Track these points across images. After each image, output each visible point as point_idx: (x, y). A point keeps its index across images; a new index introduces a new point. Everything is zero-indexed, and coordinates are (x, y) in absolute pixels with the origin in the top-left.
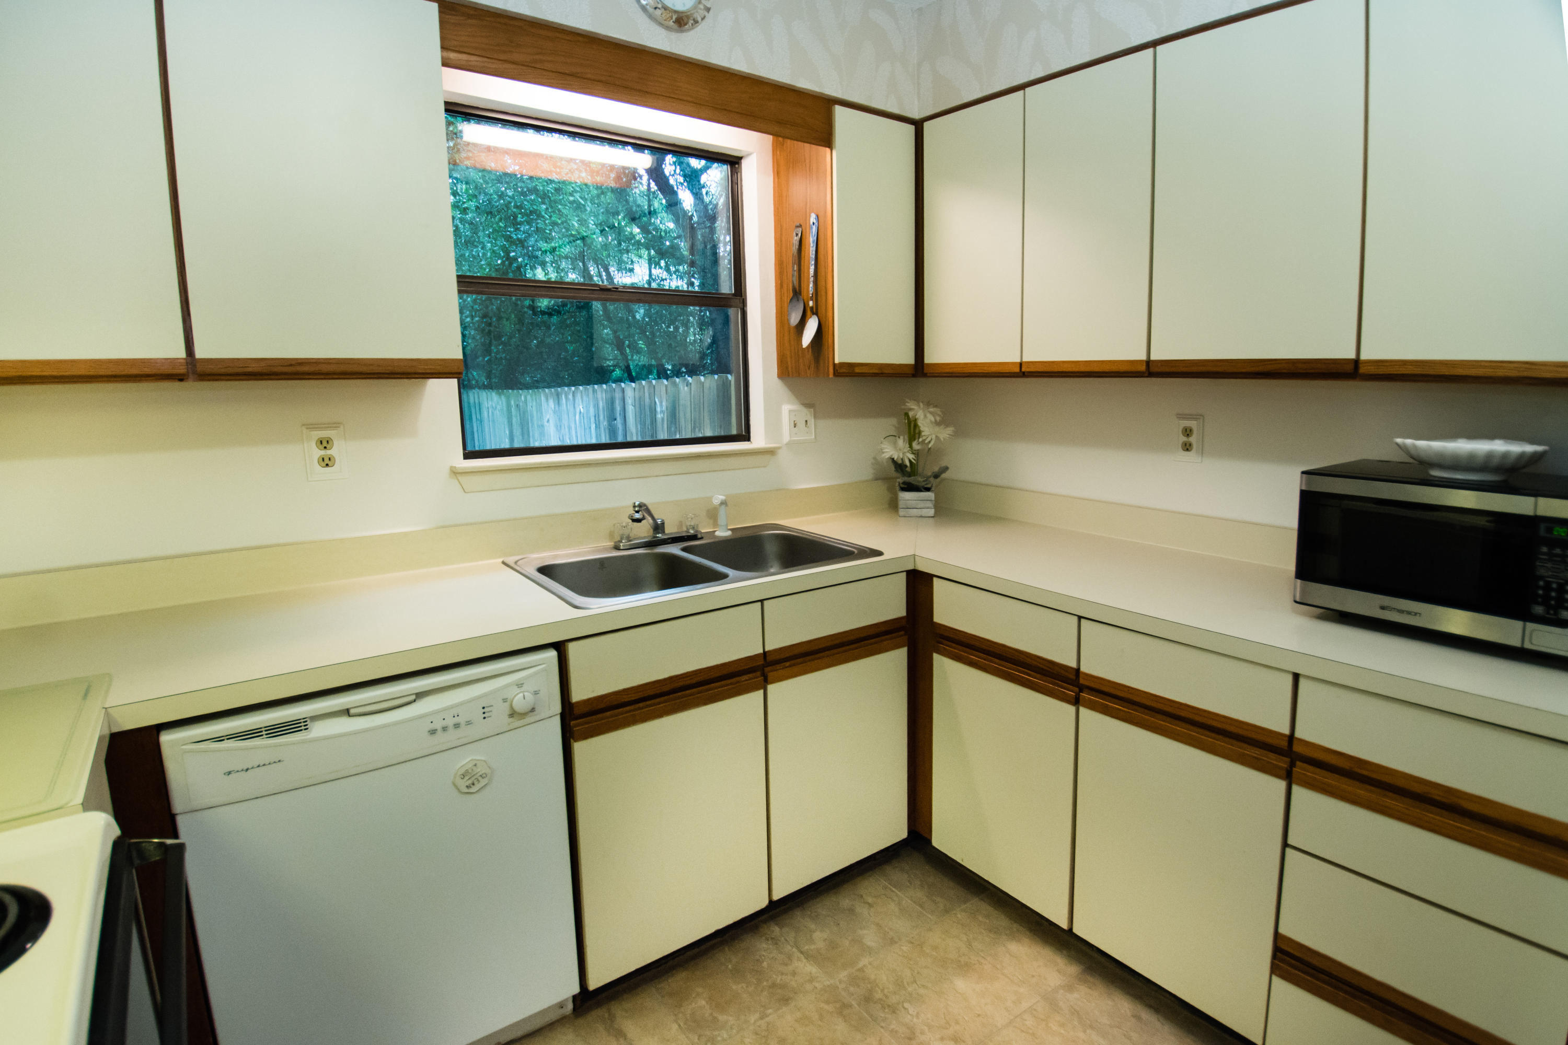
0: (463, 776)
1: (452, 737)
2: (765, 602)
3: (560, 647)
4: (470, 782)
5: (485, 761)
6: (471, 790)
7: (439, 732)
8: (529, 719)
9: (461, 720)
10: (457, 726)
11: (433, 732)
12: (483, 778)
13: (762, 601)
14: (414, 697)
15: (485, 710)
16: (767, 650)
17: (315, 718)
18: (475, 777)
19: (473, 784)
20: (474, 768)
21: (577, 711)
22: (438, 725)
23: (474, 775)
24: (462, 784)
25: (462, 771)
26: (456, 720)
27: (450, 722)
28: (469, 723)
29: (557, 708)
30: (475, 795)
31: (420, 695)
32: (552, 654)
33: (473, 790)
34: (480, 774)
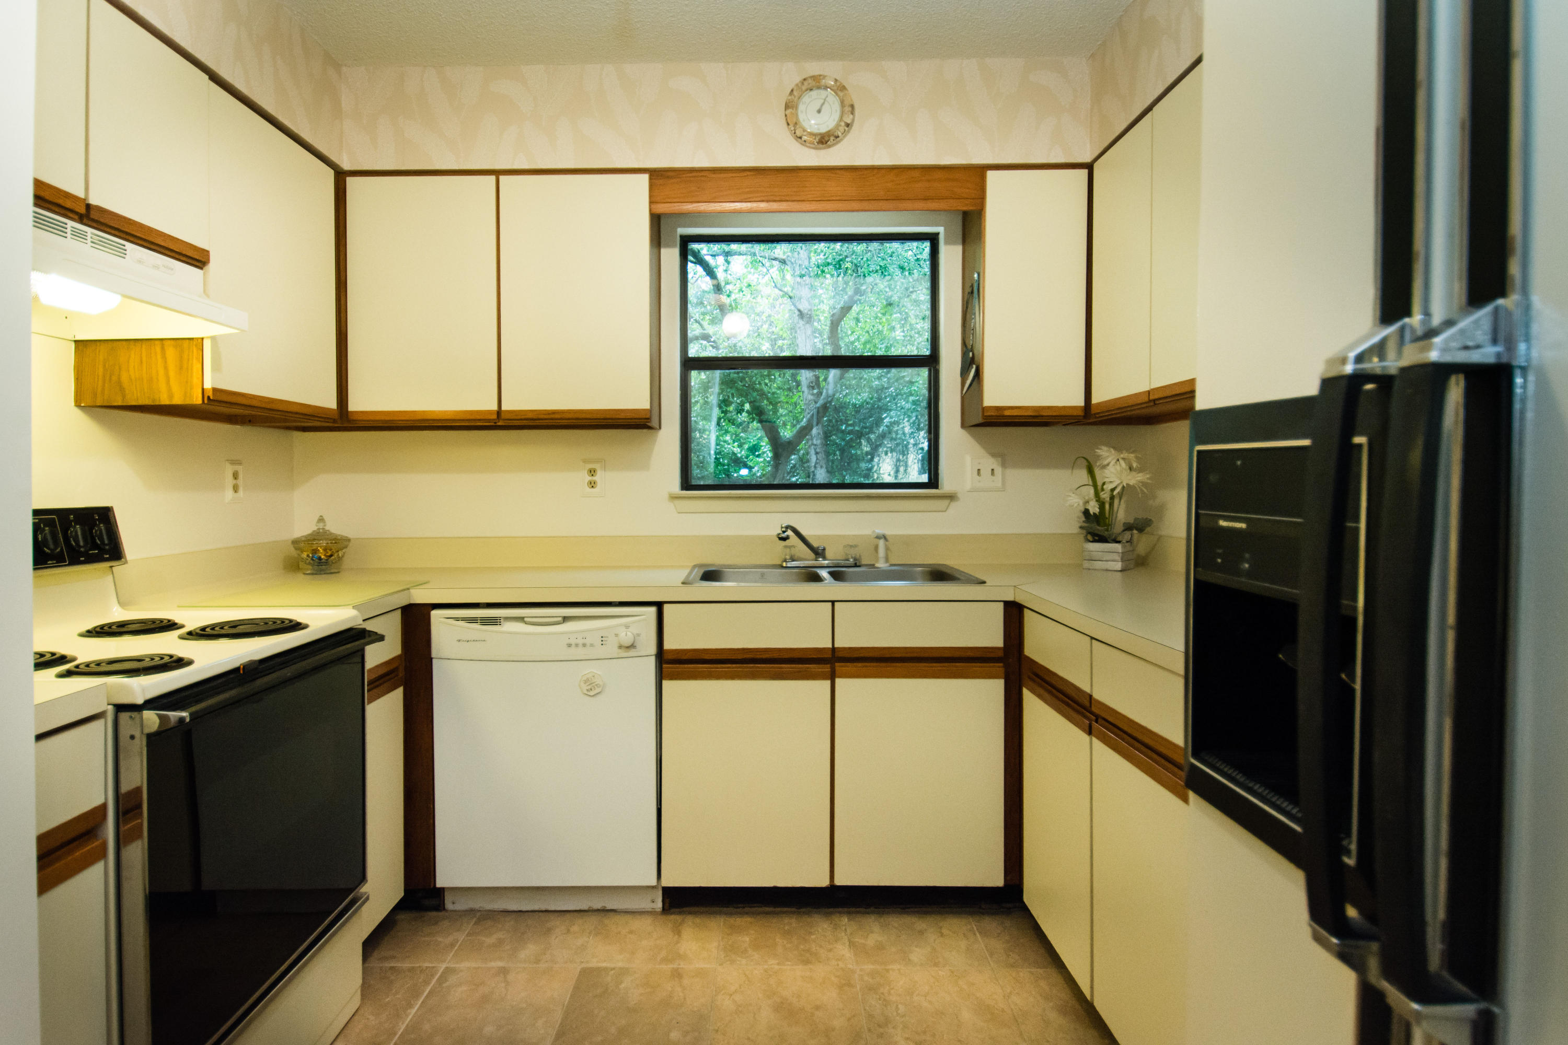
0: (585, 682)
1: (580, 653)
2: (836, 603)
3: (659, 605)
4: (589, 687)
5: (600, 675)
6: (589, 693)
7: (573, 645)
8: (632, 653)
9: (588, 641)
10: (584, 645)
11: (569, 645)
12: (598, 687)
13: (833, 602)
14: (560, 619)
15: (603, 639)
16: (836, 646)
17: (508, 619)
18: (593, 685)
19: (591, 689)
20: (593, 678)
21: (666, 657)
22: (573, 641)
23: (592, 684)
24: (585, 687)
25: (585, 678)
26: (584, 641)
27: (580, 641)
28: (592, 645)
29: (652, 649)
30: (592, 698)
31: (566, 619)
32: (653, 610)
33: (592, 693)
34: (597, 683)
